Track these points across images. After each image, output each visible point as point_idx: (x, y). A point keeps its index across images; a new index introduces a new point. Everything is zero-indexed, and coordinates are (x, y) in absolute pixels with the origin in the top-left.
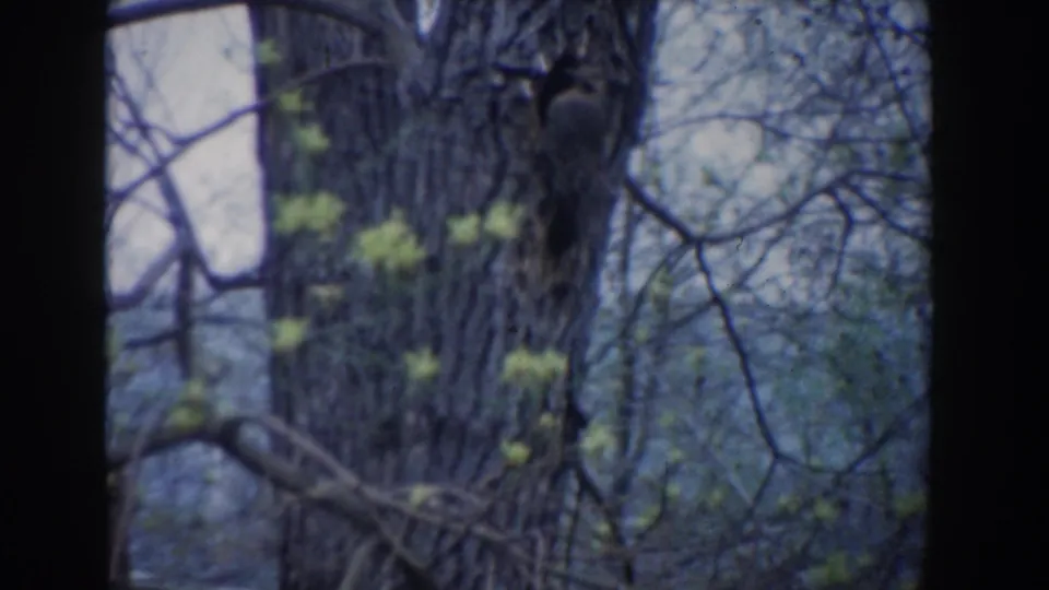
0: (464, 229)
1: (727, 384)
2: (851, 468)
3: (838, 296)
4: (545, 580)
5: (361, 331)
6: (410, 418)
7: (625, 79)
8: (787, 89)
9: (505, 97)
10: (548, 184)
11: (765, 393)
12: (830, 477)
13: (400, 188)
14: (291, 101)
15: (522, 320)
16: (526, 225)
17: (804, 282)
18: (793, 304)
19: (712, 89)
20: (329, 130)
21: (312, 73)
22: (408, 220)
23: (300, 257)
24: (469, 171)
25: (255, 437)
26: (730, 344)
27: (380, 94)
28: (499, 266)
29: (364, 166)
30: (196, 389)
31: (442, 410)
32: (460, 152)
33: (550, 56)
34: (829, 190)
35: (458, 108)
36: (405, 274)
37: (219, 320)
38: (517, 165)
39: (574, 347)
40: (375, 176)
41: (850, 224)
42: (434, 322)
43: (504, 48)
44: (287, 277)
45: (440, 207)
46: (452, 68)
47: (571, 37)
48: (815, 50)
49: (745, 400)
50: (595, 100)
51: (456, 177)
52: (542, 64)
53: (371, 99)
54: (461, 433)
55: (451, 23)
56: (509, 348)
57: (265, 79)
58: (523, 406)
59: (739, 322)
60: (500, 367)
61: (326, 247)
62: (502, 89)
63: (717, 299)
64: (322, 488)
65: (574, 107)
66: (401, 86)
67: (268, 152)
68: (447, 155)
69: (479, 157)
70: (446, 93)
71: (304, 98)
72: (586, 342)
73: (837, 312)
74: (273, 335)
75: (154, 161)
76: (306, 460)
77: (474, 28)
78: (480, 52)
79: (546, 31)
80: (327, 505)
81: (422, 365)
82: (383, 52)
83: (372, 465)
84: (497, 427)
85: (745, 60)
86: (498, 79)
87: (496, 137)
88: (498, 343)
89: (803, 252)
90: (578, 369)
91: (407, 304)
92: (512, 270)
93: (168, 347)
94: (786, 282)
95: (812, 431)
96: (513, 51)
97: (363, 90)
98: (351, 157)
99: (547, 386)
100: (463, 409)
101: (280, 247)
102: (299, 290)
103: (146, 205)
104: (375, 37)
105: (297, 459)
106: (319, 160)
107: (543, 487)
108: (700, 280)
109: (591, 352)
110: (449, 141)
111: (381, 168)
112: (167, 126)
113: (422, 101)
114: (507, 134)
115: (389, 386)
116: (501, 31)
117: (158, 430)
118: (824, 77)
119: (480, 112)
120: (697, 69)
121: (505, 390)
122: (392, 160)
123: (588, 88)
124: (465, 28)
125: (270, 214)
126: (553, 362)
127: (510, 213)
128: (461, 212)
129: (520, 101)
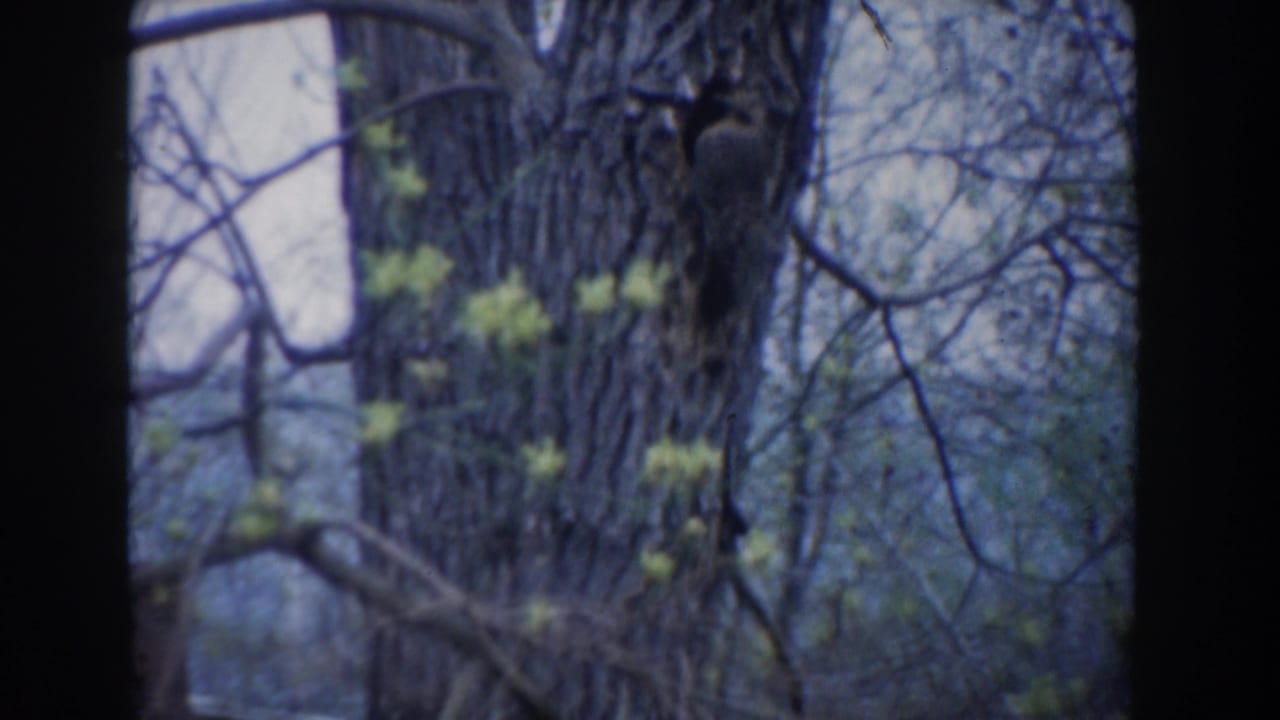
0: (596, 293)
1: (922, 476)
2: (1070, 579)
3: (1054, 370)
4: (692, 710)
5: (471, 417)
6: (530, 523)
7: (789, 107)
8: (989, 116)
9: (643, 131)
10: (698, 235)
11: (965, 486)
12: (1045, 590)
13: (518, 242)
14: (379, 135)
15: (668, 403)
16: (672, 286)
17: (1015, 351)
18: (999, 378)
19: (897, 115)
20: (428, 169)
21: (407, 98)
22: (527, 281)
23: (396, 324)
24: (600, 221)
25: (342, 547)
26: (923, 428)
27: (491, 124)
28: (640, 336)
29: (473, 214)
30: (270, 491)
31: (569, 515)
32: (589, 198)
33: (699, 81)
34: (1044, 240)
35: (585, 143)
36: (525, 349)
37: (296, 405)
38: (661, 213)
39: (731, 434)
40: (487, 224)
41: (1069, 283)
42: (560, 406)
43: (640, 68)
44: (380, 351)
45: (567, 265)
46: (578, 94)
47: (723, 55)
48: (1023, 68)
49: (941, 495)
50: (753, 132)
51: (585, 229)
52: (688, 89)
53: (480, 130)
54: (593, 541)
55: (575, 39)
56: (650, 439)
57: (349, 107)
58: (670, 508)
59: (933, 400)
60: (640, 458)
61: (428, 314)
62: (639, 119)
63: (908, 373)
64: (421, 606)
65: (727, 141)
66: (516, 115)
67: (353, 196)
68: (574, 197)
69: (612, 202)
70: (569, 125)
71: (396, 131)
72: (747, 429)
73: (1055, 389)
74: (362, 423)
75: (215, 208)
76: (403, 574)
77: (604, 45)
78: (612, 74)
79: (693, 49)
80: (428, 627)
81: (544, 460)
82: (494, 73)
83: (484, 578)
84: (638, 533)
85: (937, 81)
86: (633, 108)
87: (633, 176)
88: (638, 431)
89: (1014, 315)
90: (736, 462)
91: (527, 386)
92: (655, 343)
93: (235, 436)
94: (992, 352)
95: (1023, 536)
96: (651, 72)
97: (470, 119)
98: (457, 202)
99: (697, 485)
100: (595, 513)
101: (370, 313)
102: (396, 366)
103: (207, 263)
104: (483, 53)
105: (392, 572)
106: (416, 208)
107: (693, 606)
108: (886, 350)
109: (752, 442)
110: (577, 183)
111: (494, 214)
112: (231, 163)
113: (541, 134)
114: (645, 174)
115: (504, 485)
116: (636, 48)
117: (222, 538)
118: (1035, 99)
119: (613, 147)
120: (878, 91)
121: (646, 490)
122: (506, 206)
123: (744, 118)
124: (593, 44)
125: (360, 274)
126: (704, 456)
127: (653, 274)
128: (590, 271)
129: (661, 134)
